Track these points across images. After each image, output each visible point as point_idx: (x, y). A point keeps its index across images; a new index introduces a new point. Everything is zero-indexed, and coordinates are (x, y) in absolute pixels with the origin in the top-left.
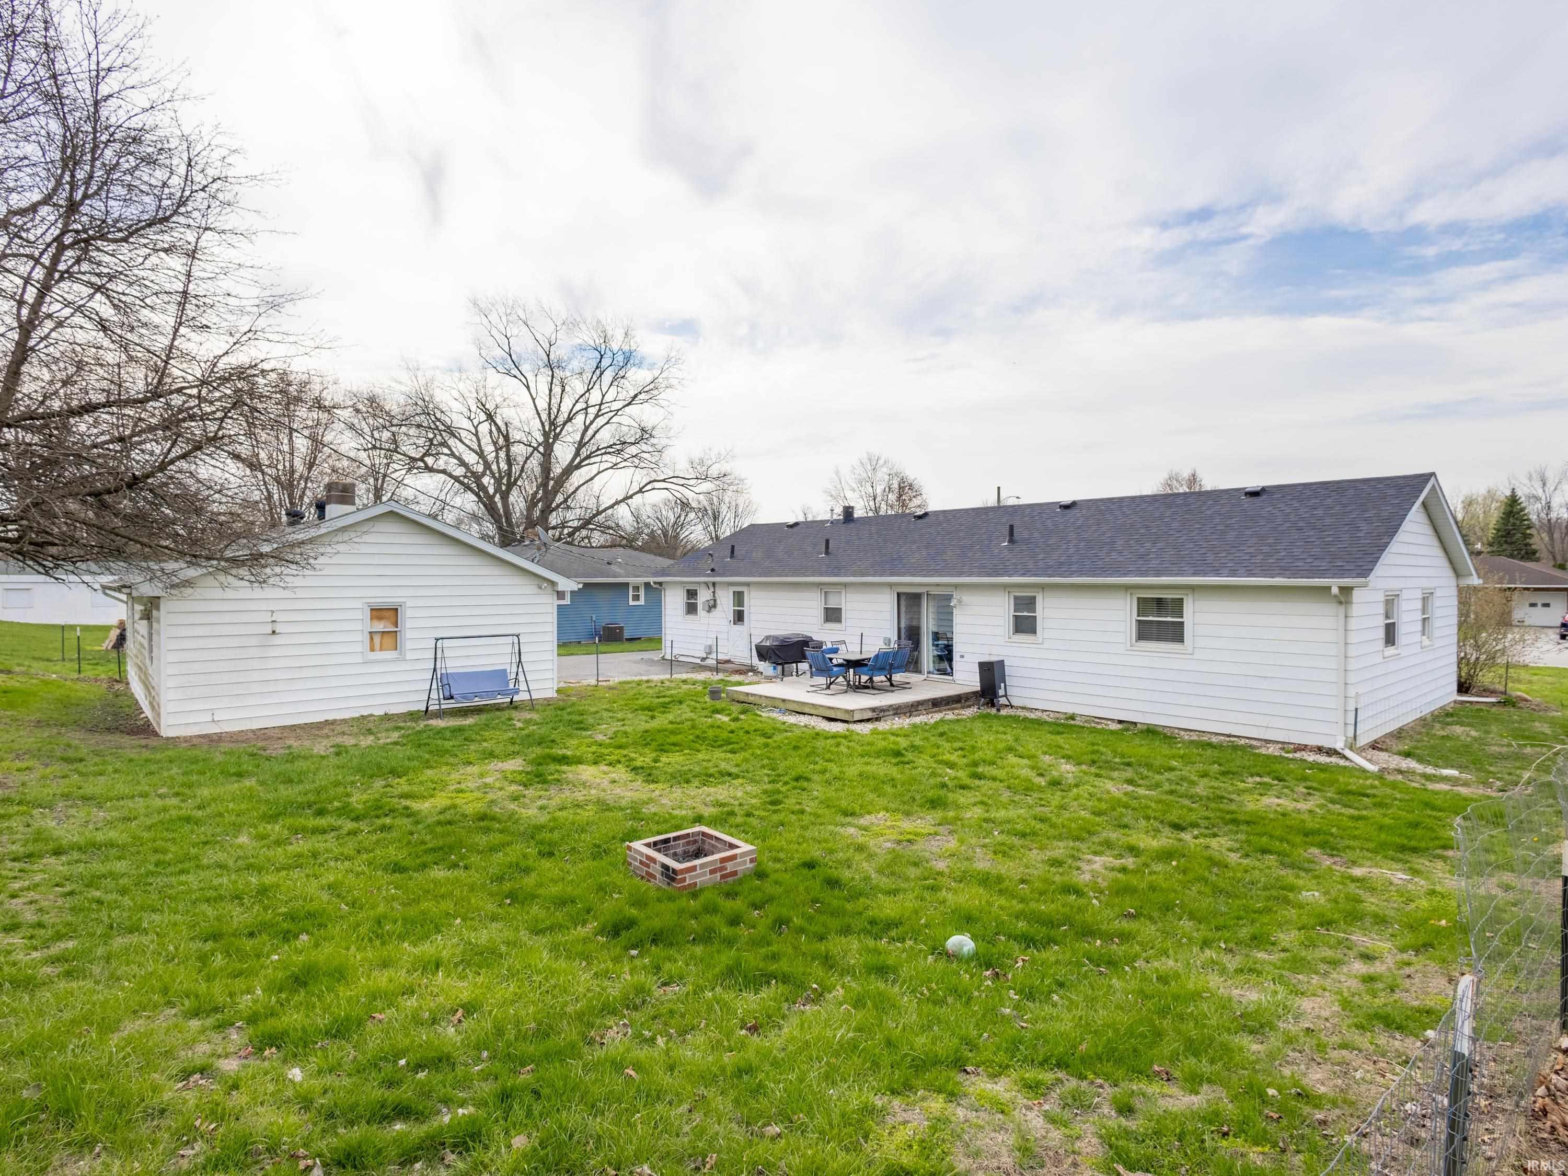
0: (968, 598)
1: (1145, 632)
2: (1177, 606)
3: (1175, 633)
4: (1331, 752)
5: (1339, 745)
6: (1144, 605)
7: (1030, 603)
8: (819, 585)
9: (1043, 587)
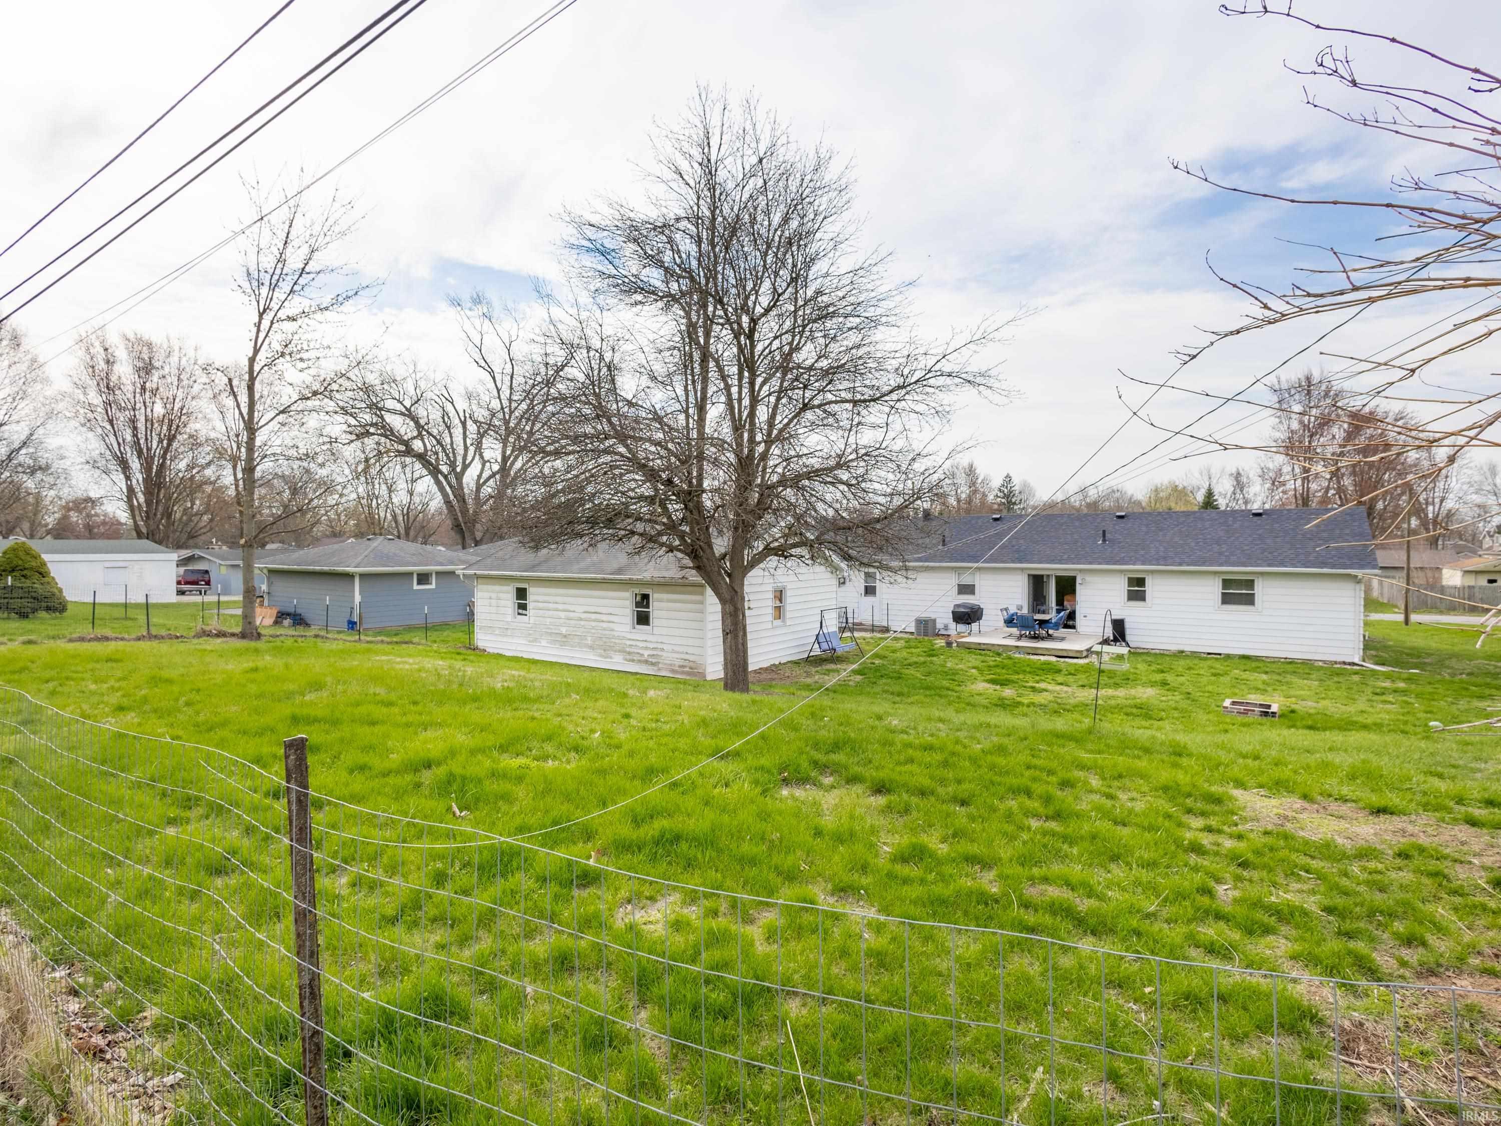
0: (1089, 578)
1: (1227, 599)
2: (1250, 584)
3: (1249, 600)
4: (1354, 664)
5: (1356, 661)
6: (1226, 583)
7: (1141, 582)
8: (953, 568)
9: (1152, 572)
